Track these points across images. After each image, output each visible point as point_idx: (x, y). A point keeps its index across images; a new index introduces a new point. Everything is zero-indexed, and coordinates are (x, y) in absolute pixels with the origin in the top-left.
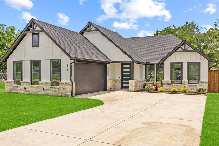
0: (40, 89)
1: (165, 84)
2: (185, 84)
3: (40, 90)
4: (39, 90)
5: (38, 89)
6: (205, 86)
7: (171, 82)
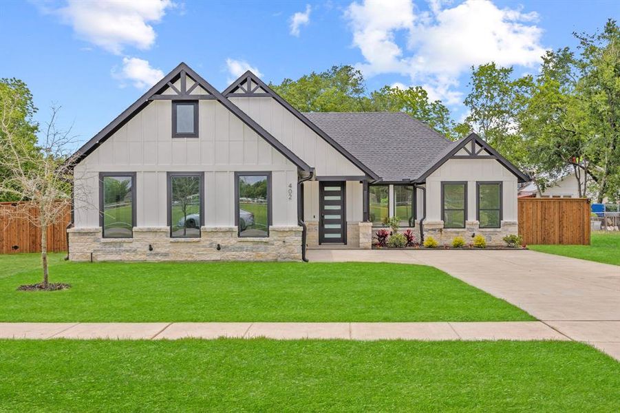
0: (203, 246)
1: (429, 230)
2: (473, 230)
3: (205, 250)
4: (203, 249)
5: (199, 247)
6: (514, 231)
7: (443, 226)
